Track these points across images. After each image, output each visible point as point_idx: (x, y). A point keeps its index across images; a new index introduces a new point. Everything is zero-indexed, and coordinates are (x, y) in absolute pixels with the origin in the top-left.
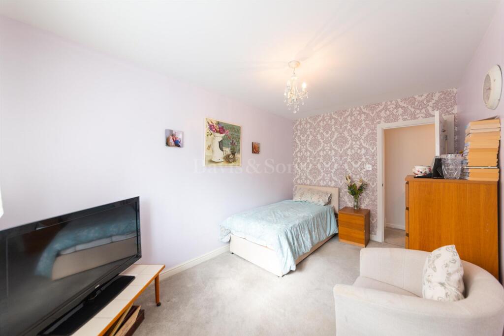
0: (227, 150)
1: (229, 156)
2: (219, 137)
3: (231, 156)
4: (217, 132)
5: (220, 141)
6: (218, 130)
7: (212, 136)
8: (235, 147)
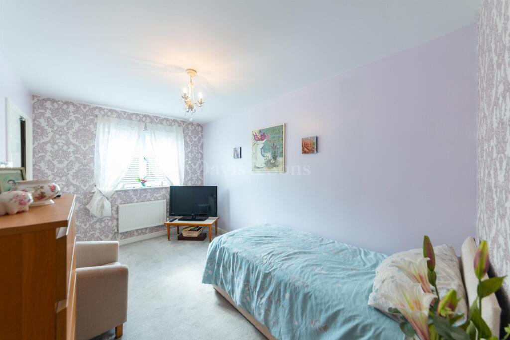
0: (269, 155)
1: (270, 161)
2: (261, 144)
3: (273, 161)
4: (259, 140)
5: (261, 148)
6: (260, 138)
7: (256, 145)
8: (277, 150)
